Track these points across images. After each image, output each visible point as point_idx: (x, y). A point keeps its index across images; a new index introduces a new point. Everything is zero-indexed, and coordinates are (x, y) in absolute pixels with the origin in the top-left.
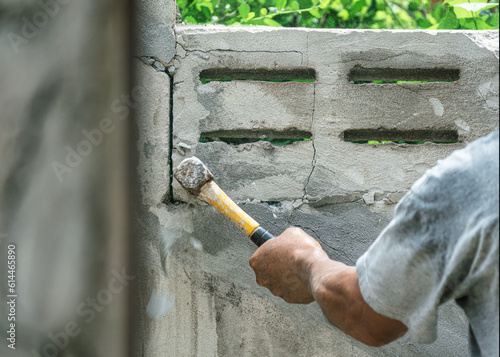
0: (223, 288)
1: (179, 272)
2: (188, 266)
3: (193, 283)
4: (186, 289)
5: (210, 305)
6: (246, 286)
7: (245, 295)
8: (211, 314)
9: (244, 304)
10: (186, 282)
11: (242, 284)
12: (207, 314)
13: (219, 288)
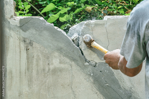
0: (28, 41)
1: (16, 37)
2: (18, 35)
3: (20, 40)
4: (18, 41)
5: (24, 46)
6: (34, 40)
7: (34, 43)
8: (25, 48)
9: (34, 46)
10: (18, 40)
11: (33, 40)
12: (24, 48)
13: (27, 41)
